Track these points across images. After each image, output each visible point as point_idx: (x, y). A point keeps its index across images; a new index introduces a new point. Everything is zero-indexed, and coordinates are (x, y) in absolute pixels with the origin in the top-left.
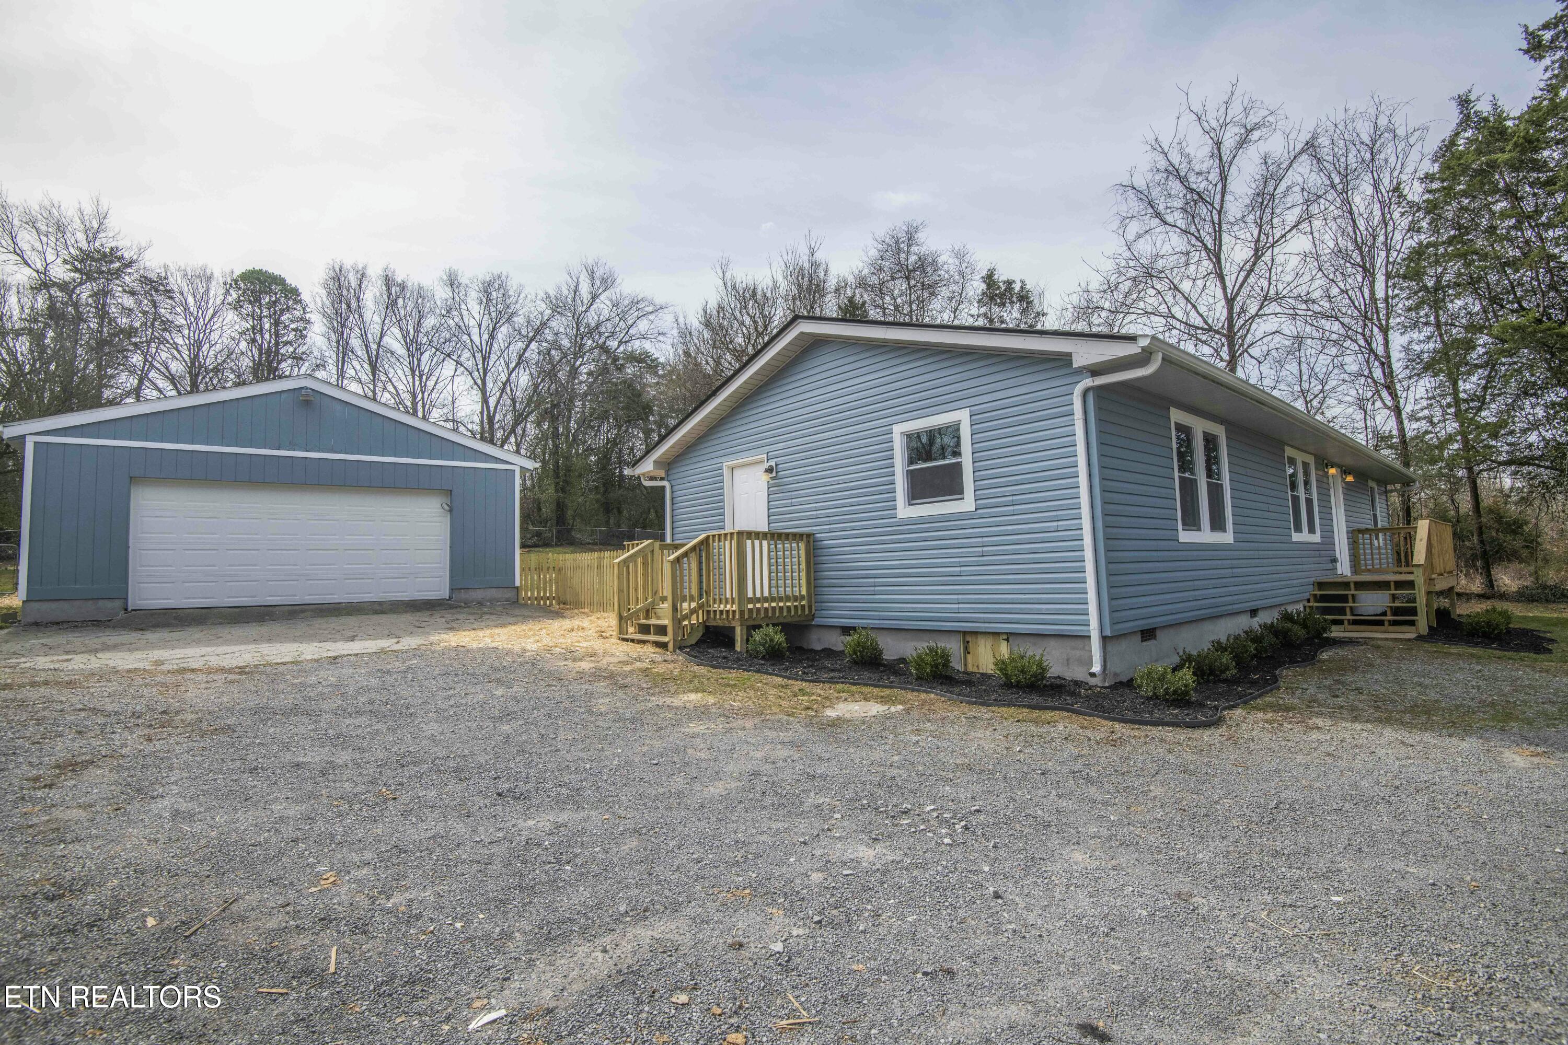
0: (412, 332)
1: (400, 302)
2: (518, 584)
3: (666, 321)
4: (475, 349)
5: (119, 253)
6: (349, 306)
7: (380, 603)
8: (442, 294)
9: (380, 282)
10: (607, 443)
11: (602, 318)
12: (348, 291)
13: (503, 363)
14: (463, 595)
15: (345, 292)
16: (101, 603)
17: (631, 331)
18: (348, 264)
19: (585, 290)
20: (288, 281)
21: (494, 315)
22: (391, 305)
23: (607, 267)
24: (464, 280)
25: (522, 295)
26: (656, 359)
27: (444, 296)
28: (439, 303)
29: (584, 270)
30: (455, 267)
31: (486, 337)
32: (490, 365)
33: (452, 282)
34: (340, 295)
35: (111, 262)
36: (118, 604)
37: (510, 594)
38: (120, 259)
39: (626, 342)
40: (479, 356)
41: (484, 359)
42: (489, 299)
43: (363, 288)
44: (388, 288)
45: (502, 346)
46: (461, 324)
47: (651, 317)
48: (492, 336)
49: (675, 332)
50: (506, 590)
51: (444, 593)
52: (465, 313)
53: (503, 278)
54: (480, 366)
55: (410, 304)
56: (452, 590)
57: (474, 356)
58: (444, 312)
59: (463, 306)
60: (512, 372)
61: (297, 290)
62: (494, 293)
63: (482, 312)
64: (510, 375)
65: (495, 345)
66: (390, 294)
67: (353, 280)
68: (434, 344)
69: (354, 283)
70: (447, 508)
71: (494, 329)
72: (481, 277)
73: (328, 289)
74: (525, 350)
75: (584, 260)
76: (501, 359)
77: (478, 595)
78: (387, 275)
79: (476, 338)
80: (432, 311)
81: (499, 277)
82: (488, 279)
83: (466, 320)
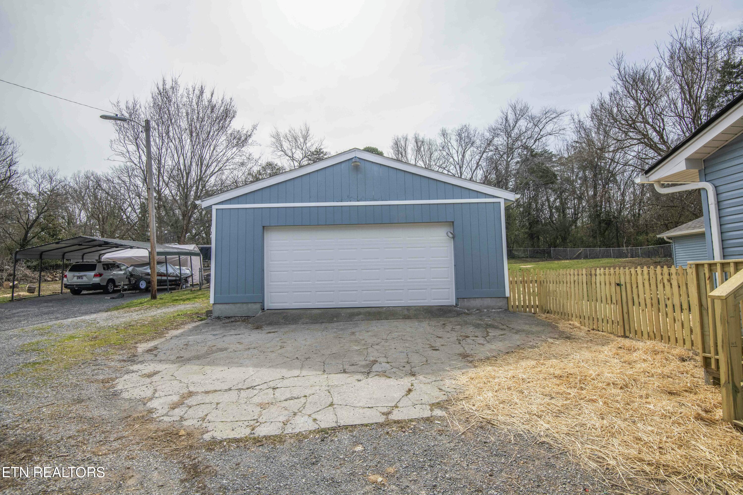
0: (428, 162)
1: (422, 149)
2: (507, 294)
3: (565, 121)
4: (456, 163)
5: (322, 151)
6: (402, 154)
7: (408, 308)
8: (439, 141)
9: (413, 142)
10: (530, 200)
11: (521, 132)
12: (401, 148)
13: (469, 169)
14: (466, 303)
15: (400, 149)
16: (250, 305)
17: (542, 133)
18: (400, 137)
19: (511, 117)
20: (379, 150)
21: (463, 145)
22: (418, 150)
23: (523, 103)
24: (449, 132)
25: (477, 132)
26: (551, 153)
27: (441, 141)
28: (438, 145)
29: (510, 108)
30: (444, 127)
31: (460, 157)
32: (463, 171)
33: (444, 134)
34: (398, 151)
35: (320, 154)
36: (258, 306)
37: (501, 303)
38: (322, 152)
39: (539, 139)
40: (458, 167)
41: (460, 168)
42: (461, 138)
43: (407, 146)
44: (417, 143)
45: (468, 160)
46: (449, 153)
47: (555, 120)
48: (463, 156)
49: (572, 126)
50: (498, 299)
51: (452, 301)
52: (450, 147)
53: (467, 126)
54: (459, 171)
55: (426, 148)
56: (457, 299)
57: (456, 168)
58: (441, 149)
59: (449, 144)
60: (474, 171)
61: (382, 152)
62: (463, 135)
63: (458, 145)
64: (473, 174)
65: (465, 161)
66: (417, 146)
67: (403, 143)
68: (438, 164)
69: (403, 145)
70: (451, 235)
71: (464, 153)
72: (457, 129)
73: (393, 148)
74: (480, 160)
75: (509, 102)
76: (468, 167)
77: (477, 303)
78: (416, 137)
79: (456, 159)
80: (436, 150)
81: (466, 126)
82: (460, 128)
83: (451, 151)
